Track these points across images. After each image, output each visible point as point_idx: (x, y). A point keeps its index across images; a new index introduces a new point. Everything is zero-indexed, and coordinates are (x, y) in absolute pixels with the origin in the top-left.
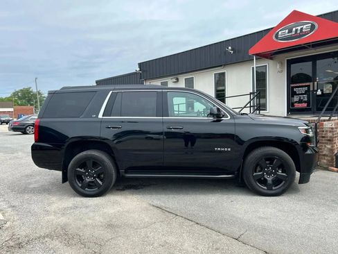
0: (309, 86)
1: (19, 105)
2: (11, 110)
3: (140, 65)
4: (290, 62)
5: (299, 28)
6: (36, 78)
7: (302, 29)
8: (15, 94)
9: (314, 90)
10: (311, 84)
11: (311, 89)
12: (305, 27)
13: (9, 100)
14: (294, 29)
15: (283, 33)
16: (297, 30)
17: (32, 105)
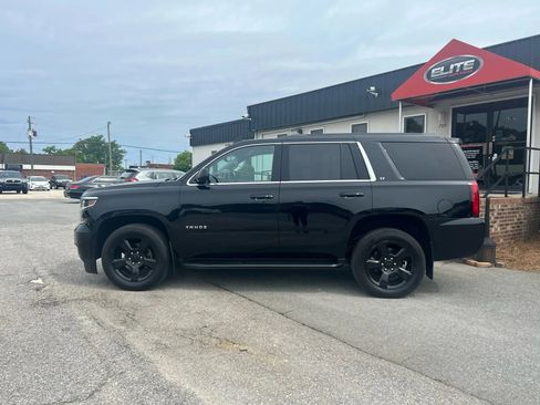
0: (481, 148)
1: (84, 161)
2: (73, 168)
3: (250, 109)
4: (455, 111)
5: (458, 65)
6: (109, 123)
7: (462, 66)
8: (80, 145)
9: (488, 155)
10: (484, 145)
11: (484, 153)
12: (466, 63)
13: (70, 153)
14: (452, 67)
15: (438, 71)
16: (455, 68)
17: (101, 162)
